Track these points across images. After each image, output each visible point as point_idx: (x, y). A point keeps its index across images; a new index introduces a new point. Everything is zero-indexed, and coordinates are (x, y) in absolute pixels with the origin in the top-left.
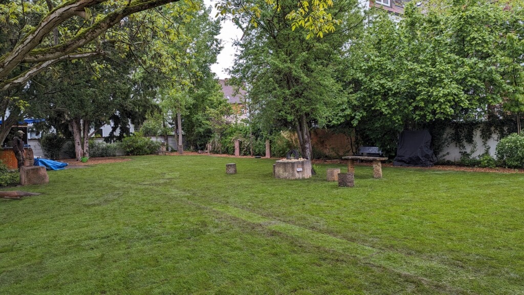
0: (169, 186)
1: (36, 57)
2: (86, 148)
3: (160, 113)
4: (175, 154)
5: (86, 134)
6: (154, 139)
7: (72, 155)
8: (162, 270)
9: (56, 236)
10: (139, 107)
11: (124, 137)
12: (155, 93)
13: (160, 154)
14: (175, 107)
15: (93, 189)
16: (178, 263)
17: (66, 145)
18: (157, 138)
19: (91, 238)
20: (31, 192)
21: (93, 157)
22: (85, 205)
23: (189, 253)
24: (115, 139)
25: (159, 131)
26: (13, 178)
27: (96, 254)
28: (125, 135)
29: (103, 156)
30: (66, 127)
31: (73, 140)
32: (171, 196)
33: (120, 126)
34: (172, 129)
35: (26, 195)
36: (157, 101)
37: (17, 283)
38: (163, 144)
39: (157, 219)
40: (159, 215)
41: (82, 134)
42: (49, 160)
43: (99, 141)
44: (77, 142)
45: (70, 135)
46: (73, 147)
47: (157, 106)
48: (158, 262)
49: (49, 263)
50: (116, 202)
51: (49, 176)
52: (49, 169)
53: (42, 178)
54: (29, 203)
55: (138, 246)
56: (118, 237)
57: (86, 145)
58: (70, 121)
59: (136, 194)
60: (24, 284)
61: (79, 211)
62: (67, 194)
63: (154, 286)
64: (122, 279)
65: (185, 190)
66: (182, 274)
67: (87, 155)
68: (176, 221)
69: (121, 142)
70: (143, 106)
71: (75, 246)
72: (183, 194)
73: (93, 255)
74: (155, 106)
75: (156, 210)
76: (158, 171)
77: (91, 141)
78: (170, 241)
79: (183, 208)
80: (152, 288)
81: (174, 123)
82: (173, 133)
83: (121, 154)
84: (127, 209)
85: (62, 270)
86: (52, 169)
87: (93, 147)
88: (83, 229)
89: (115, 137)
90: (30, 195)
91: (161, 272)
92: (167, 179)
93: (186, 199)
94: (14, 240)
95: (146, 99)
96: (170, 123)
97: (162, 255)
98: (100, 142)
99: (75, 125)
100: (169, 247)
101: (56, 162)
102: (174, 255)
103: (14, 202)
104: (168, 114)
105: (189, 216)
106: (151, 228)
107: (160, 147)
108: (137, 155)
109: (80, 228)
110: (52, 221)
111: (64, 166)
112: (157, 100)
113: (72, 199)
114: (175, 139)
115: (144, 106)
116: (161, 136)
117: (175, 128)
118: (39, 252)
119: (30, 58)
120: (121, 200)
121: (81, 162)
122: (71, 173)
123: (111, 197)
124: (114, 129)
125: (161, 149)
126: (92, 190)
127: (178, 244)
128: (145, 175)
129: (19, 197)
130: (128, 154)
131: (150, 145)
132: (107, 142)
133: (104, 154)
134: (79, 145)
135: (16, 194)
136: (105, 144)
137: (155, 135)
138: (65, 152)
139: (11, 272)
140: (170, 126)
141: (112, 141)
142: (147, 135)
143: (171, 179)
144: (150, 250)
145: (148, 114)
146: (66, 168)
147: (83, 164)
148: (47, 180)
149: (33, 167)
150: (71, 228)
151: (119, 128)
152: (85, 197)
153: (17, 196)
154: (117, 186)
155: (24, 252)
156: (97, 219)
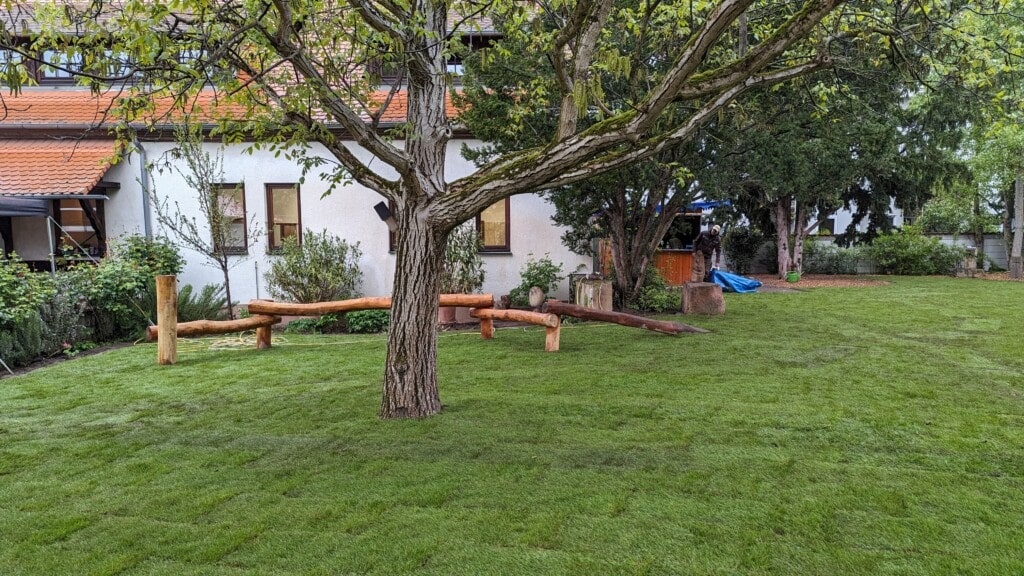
0: (967, 349)
1: (699, 88)
2: (797, 256)
3: (969, 183)
4: (999, 276)
5: (799, 229)
6: (947, 242)
7: (772, 268)
8: (913, 528)
9: (719, 408)
10: (916, 170)
11: (877, 236)
12: (959, 136)
13: (959, 274)
14: (1011, 167)
15: (798, 334)
16: (954, 523)
17: (762, 250)
18: (955, 239)
19: (778, 426)
20: (695, 326)
21: (810, 273)
22: (778, 363)
23: (986, 508)
24: (857, 240)
25: (964, 225)
26: (671, 301)
27: (780, 457)
28: (879, 231)
29: (829, 273)
30: (766, 214)
31: (776, 240)
32: (967, 372)
33: (869, 212)
34: (996, 220)
35: (687, 331)
36: (964, 155)
37: (646, 472)
38: (969, 254)
39: (921, 414)
40: (930, 409)
41: (793, 231)
42: (731, 275)
43: (825, 242)
44: (782, 242)
45: (770, 230)
46: (775, 253)
47: (961, 167)
48: (905, 507)
49: (699, 451)
50: (837, 366)
51: (726, 302)
52: (728, 289)
53: (715, 304)
54: (689, 344)
55: (867, 462)
56: (827, 435)
57: (799, 249)
58: (774, 205)
59: (884, 354)
60: (656, 476)
61: (766, 372)
62: (751, 337)
63: (886, 554)
64: (820, 518)
65: (1007, 364)
66: (959, 550)
67: (799, 269)
68: (969, 428)
69: (871, 245)
70: (924, 168)
71: (745, 433)
72: (1001, 370)
73: (774, 457)
74: (957, 166)
75: (924, 397)
76: (948, 313)
77: (809, 242)
78: (944, 471)
79: (994, 403)
80: (880, 557)
81: (1004, 204)
82: (1001, 228)
83: (868, 271)
84: (857, 382)
85: (717, 470)
86: (735, 291)
87: (811, 254)
88: (765, 406)
89: (859, 235)
90: (693, 332)
91: (909, 530)
92: (967, 332)
93: (1007, 384)
94: (656, 400)
95: (935, 151)
96: (992, 205)
97: (917, 494)
98: (827, 245)
99: (781, 212)
100: (938, 484)
101: (742, 278)
102: (948, 504)
103: (668, 340)
104: (991, 183)
105: (1004, 424)
106: (902, 432)
107: (962, 259)
108: (903, 274)
109: (762, 402)
110: (718, 381)
111: (754, 287)
112: (965, 153)
113: (757, 347)
114: (1003, 243)
115: (929, 168)
116: (967, 234)
117: (1006, 216)
118: (688, 429)
119: (690, 92)
120: (849, 363)
121: (787, 280)
122: (765, 301)
123: (830, 353)
124: (857, 219)
125: (962, 263)
126: (795, 336)
127: (963, 480)
128: (914, 317)
129: (675, 333)
130: (883, 271)
131: (938, 253)
132: (840, 245)
133: (833, 269)
134: (785, 249)
135: (672, 327)
136: (836, 250)
137: (952, 231)
138: (761, 262)
139: (643, 450)
140: (993, 212)
141: (851, 243)
142: (933, 231)
143: (978, 332)
144: (891, 477)
145: (937, 184)
146: (757, 290)
147: (788, 285)
148: (723, 309)
149: (703, 284)
150: (746, 400)
151: (868, 216)
152: (781, 348)
153: (672, 331)
154: (846, 333)
155: (666, 422)
156: (795, 391)
